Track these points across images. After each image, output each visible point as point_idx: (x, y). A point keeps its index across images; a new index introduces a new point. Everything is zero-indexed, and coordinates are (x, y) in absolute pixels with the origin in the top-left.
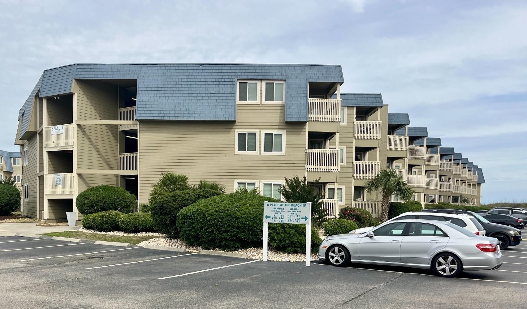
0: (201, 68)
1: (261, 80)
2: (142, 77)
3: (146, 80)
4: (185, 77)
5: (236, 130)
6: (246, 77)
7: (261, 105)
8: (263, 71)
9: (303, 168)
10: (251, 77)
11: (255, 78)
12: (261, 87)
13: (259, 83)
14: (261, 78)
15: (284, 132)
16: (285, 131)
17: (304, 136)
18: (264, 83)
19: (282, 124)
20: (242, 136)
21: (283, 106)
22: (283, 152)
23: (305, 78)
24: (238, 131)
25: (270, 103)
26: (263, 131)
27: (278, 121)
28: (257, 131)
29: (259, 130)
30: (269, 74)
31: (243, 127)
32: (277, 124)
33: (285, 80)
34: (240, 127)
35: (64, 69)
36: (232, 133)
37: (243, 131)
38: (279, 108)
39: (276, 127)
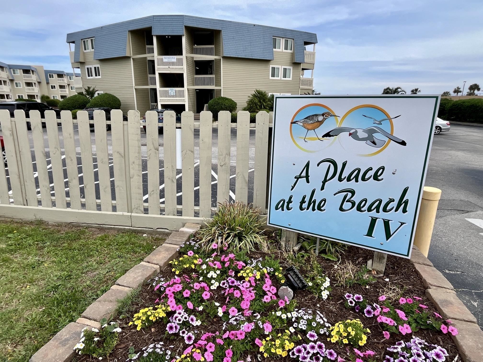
0: (255, 27)
1: (283, 38)
2: (224, 29)
3: (227, 31)
4: (247, 31)
5: (270, 65)
6: (276, 35)
7: (282, 52)
8: (284, 33)
9: (299, 87)
10: (279, 36)
11: (281, 36)
12: (283, 41)
13: (282, 39)
14: (283, 36)
15: (291, 68)
17: (300, 71)
18: (284, 39)
19: (291, 63)
20: (273, 69)
21: (292, 53)
22: (291, 79)
23: (302, 39)
24: (271, 66)
25: (286, 51)
26: (282, 66)
27: (289, 61)
28: (280, 66)
29: (281, 66)
30: (287, 35)
31: (274, 64)
32: (289, 63)
33: (293, 39)
34: (272, 64)
35: (173, 17)
36: (268, 67)
37: (274, 66)
38: (290, 54)
39: (288, 65)
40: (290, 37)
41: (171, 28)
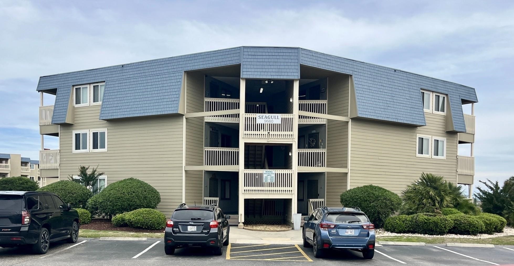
0: (395, 73)
1: (433, 92)
2: (355, 73)
3: (359, 77)
4: (386, 79)
5: (417, 135)
6: (424, 88)
7: (432, 114)
8: (434, 84)
9: (455, 172)
10: (429, 88)
11: (431, 89)
12: (433, 98)
13: (431, 94)
14: (434, 90)
15: (444, 139)
16: (446, 138)
17: (456, 144)
18: (434, 94)
19: (444, 132)
20: (421, 140)
21: (444, 116)
22: (444, 157)
23: (458, 95)
24: (419, 136)
25: (437, 112)
26: (433, 137)
27: (442, 129)
28: (429, 137)
29: (431, 136)
30: (438, 88)
31: (422, 132)
32: (441, 132)
33: (447, 95)
34: (420, 132)
35: (279, 51)
36: (414, 137)
37: (421, 136)
38: (442, 118)
39: (441, 135)
40: (443, 92)
41: (275, 67)
